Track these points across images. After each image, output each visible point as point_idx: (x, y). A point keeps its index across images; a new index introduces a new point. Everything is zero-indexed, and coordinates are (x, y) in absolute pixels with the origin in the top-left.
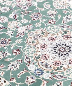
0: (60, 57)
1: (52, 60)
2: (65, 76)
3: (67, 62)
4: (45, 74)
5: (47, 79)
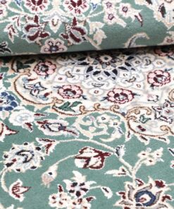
0: (87, 76)
1: (61, 79)
2: (73, 129)
3: (100, 93)
4: (18, 110)
5: (15, 124)
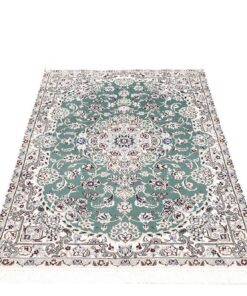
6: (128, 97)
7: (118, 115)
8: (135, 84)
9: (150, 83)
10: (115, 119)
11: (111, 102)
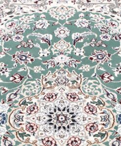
6: (68, 39)
7: (53, 70)
8: (77, 16)
9: (98, 13)
10: (50, 77)
11: (44, 47)
